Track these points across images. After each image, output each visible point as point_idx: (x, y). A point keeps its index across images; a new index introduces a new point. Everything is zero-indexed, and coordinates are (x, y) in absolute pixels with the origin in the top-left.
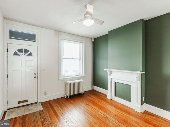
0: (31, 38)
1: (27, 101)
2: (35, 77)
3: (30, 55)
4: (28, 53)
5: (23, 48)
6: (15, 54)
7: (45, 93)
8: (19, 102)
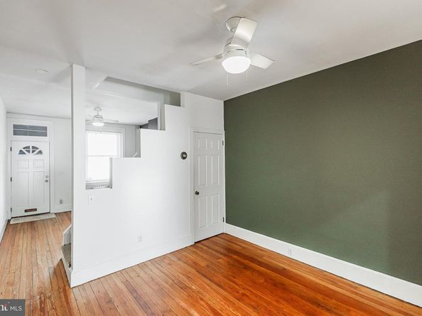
0: (41, 132)
1: (36, 210)
2: (47, 181)
3: (40, 152)
4: (37, 151)
5: (31, 145)
6: (20, 153)
7: (61, 202)
8: (26, 211)
